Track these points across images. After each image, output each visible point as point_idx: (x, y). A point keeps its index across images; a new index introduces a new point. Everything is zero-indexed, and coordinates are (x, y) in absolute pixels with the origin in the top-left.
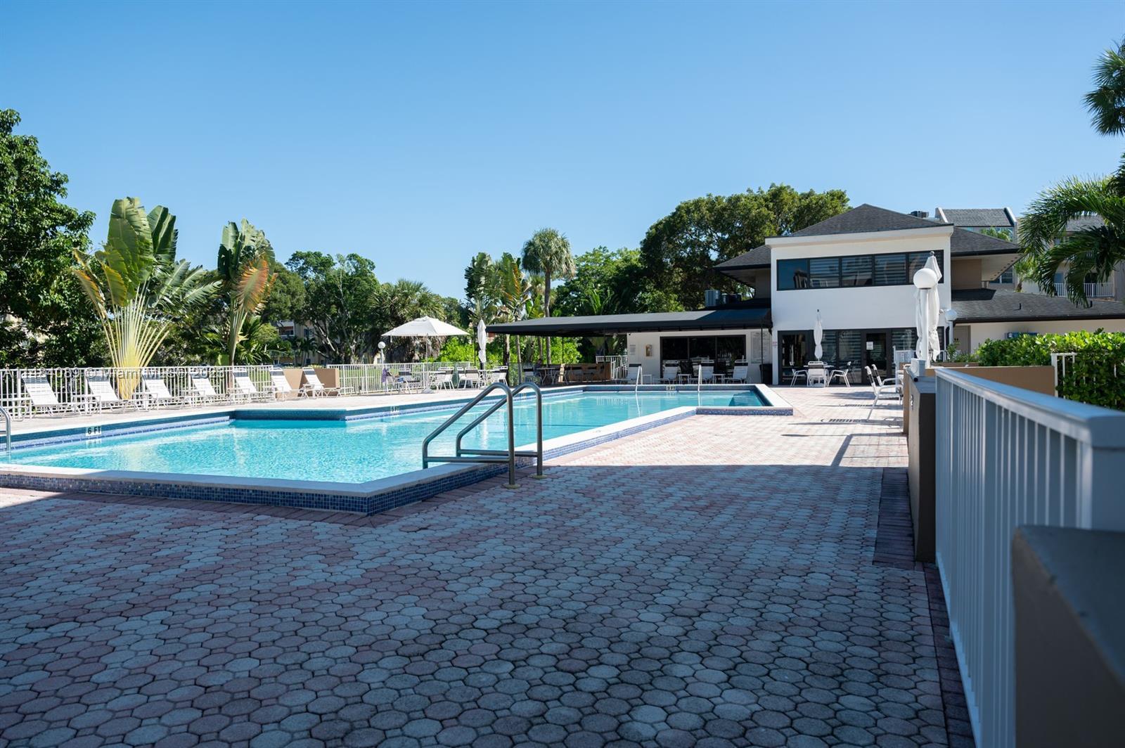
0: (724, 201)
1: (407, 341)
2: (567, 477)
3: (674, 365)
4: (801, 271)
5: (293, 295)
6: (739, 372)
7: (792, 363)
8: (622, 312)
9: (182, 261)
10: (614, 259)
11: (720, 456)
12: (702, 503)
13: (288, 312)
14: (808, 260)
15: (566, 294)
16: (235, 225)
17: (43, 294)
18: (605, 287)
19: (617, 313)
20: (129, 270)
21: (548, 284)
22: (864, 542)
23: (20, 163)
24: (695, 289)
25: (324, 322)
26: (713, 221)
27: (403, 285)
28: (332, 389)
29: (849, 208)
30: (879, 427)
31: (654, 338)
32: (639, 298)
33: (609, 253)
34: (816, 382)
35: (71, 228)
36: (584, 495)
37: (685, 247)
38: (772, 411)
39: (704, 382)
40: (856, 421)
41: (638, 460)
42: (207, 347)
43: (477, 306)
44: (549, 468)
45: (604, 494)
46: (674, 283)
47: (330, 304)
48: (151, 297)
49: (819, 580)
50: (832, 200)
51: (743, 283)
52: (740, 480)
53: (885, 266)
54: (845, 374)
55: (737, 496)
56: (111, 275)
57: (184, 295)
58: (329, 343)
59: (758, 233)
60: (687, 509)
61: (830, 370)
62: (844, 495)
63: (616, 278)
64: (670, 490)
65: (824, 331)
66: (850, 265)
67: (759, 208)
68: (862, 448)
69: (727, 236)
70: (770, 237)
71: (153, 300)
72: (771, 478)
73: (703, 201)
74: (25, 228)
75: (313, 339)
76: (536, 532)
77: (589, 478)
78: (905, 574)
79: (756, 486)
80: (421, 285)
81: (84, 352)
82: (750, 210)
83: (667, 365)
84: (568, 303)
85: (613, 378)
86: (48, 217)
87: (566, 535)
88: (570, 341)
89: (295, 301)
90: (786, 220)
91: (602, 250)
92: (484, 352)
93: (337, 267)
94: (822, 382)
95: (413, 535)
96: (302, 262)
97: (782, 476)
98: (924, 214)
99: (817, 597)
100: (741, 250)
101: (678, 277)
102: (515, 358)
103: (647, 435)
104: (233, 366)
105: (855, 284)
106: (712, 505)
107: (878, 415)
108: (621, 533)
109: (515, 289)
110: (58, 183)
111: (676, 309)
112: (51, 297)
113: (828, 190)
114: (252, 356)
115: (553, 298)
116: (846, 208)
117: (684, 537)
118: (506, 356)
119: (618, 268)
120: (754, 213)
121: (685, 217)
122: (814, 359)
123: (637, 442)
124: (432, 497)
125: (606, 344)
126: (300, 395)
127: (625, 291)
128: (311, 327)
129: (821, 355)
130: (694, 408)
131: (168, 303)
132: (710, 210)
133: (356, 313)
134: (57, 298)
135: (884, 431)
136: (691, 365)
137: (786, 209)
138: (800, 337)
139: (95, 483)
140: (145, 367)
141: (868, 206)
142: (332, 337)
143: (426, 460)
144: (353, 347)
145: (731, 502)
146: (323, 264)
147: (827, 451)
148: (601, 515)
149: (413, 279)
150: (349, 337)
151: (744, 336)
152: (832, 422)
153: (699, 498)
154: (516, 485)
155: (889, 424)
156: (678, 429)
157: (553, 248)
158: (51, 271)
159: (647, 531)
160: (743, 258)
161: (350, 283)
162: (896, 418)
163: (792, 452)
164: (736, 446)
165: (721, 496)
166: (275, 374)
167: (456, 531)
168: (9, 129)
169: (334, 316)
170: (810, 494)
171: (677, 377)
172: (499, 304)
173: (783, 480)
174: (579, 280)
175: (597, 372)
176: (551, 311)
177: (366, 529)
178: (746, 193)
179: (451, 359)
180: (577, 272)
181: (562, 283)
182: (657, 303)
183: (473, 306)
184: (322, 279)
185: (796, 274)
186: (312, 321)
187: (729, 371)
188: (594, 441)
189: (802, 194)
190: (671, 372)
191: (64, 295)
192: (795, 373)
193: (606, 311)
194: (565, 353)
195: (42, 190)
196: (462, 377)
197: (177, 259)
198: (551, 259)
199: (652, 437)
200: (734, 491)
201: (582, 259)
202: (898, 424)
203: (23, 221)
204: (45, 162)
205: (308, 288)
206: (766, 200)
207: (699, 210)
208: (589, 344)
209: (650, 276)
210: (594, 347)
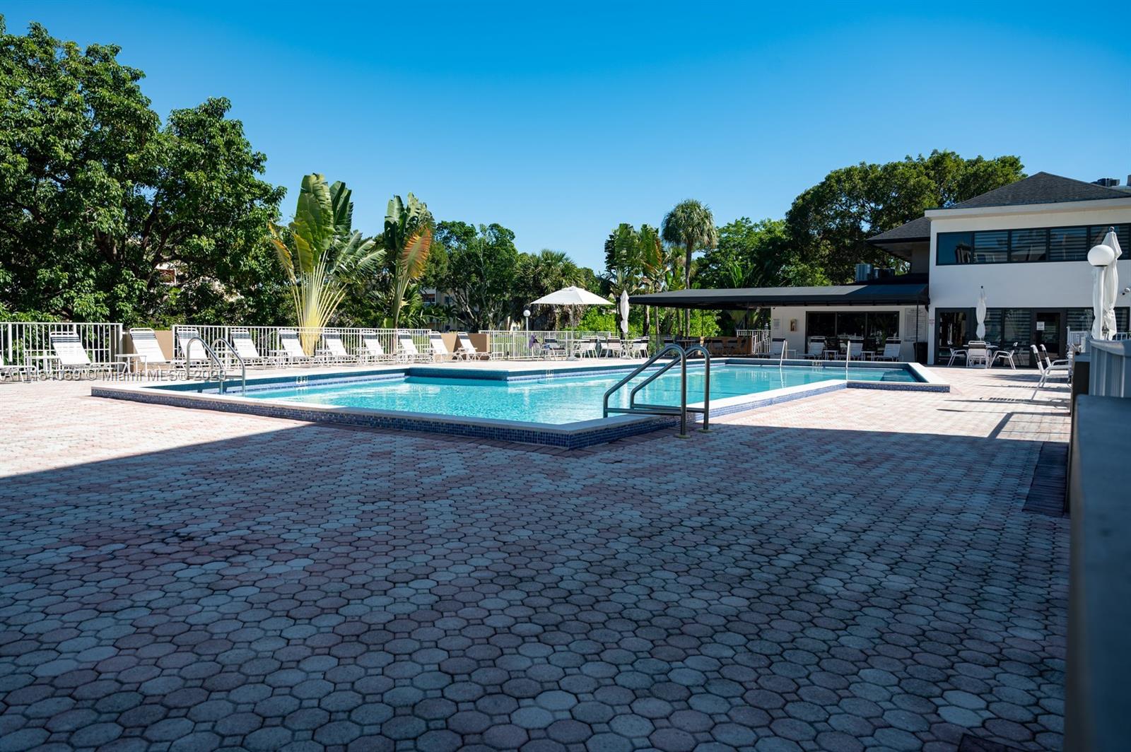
0: (879, 169)
1: (549, 309)
2: (730, 432)
3: (818, 341)
4: (963, 244)
5: (438, 263)
6: (891, 350)
7: (950, 342)
8: (764, 286)
9: (356, 231)
10: (757, 230)
11: (874, 424)
12: (859, 459)
13: (432, 280)
14: (973, 233)
15: (706, 266)
16: (399, 199)
17: (243, 260)
18: (746, 259)
19: (758, 286)
20: (315, 239)
21: (689, 256)
22: (1016, 496)
23: (229, 144)
24: (842, 262)
25: (465, 290)
26: (866, 191)
27: (547, 255)
28: (483, 354)
29: (1024, 176)
30: (1044, 407)
31: (799, 313)
32: (782, 271)
33: (752, 225)
34: (976, 363)
35: (266, 201)
36: (749, 446)
37: (834, 218)
38: (927, 387)
39: (852, 359)
40: (1019, 401)
41: (794, 423)
42: (371, 311)
43: (618, 277)
44: (712, 425)
45: (767, 447)
46: (821, 257)
47: (471, 273)
48: (330, 264)
49: (970, 518)
50: (1003, 167)
51: (896, 256)
52: (895, 444)
53: (1064, 240)
54: (1010, 356)
55: (893, 456)
56: (300, 244)
57: (357, 262)
58: (469, 311)
59: (916, 204)
60: (846, 462)
61: (993, 350)
62: (1000, 460)
63: (759, 251)
64: (828, 447)
65: (988, 309)
66: (1022, 238)
67: (918, 177)
68: (1023, 424)
69: (881, 207)
70: (930, 208)
71: (331, 267)
72: (927, 443)
73: (856, 169)
74: (231, 201)
75: (454, 307)
76: (713, 470)
77: (751, 434)
78: (1053, 519)
79: (911, 449)
80: (563, 255)
81: (274, 314)
82: (908, 179)
83: (813, 341)
84: (708, 276)
85: (753, 352)
86: (248, 192)
87: (740, 473)
88: (709, 314)
89: (439, 269)
90: (949, 189)
91: (744, 221)
92: (626, 322)
93: (480, 236)
94: (984, 363)
95: (612, 466)
96: (446, 231)
97: (938, 442)
98: (1114, 182)
99: (968, 528)
100: (896, 221)
101: (826, 250)
102: (654, 329)
103: (800, 404)
104: (397, 329)
105: (1027, 259)
106: (869, 460)
107: (1042, 396)
108: (788, 475)
109: (656, 260)
110: (258, 161)
111: (822, 283)
112: (248, 263)
113: (999, 156)
114: (410, 321)
115: (693, 269)
116: (1020, 175)
117: (846, 482)
118: (646, 327)
119: (761, 239)
120: (912, 182)
121: (836, 187)
122: (975, 338)
123: (791, 408)
124: (617, 440)
125: (746, 318)
126: (455, 358)
127: (767, 263)
128: (452, 295)
129: (984, 334)
130: (845, 382)
131: (344, 270)
132: (863, 179)
133: (495, 282)
134: (254, 263)
135: (1049, 411)
136: (837, 342)
137: (949, 177)
138: (961, 315)
139: (342, 416)
140: (324, 328)
141: (1045, 174)
142: (472, 304)
143: (606, 410)
144: (491, 315)
145: (887, 460)
146: (466, 233)
147: (984, 425)
148: (768, 462)
150: (487, 305)
151: (897, 313)
152: (992, 400)
153: (856, 455)
154: (687, 436)
155: (1056, 404)
156: (829, 399)
157: (695, 219)
158: (250, 240)
159: (812, 475)
160: (900, 230)
161: (491, 252)
162: (1063, 400)
163: (949, 424)
164: (890, 416)
165: (877, 455)
166: (433, 337)
167: (646, 464)
168: (222, 115)
169: (474, 284)
170: (965, 458)
171: (823, 353)
172: (640, 276)
173: (938, 446)
174: (720, 252)
175: (738, 346)
176: (691, 283)
177: (571, 459)
178: (904, 161)
179: (591, 329)
180: (717, 244)
181: (702, 255)
182: (802, 276)
183: (614, 277)
184: (464, 248)
185: (959, 247)
186: (454, 289)
187: (879, 349)
188: (750, 405)
189: (968, 161)
190: (817, 347)
191: (259, 261)
192: (953, 353)
193: (747, 284)
194: (704, 326)
195: (245, 168)
196: (604, 346)
197: (352, 230)
198: (693, 230)
199: (805, 405)
200: (889, 451)
201: (722, 231)
202: (1065, 405)
203: (230, 196)
204: (248, 143)
205: (451, 256)
206: (927, 168)
207: (851, 179)
208: (729, 317)
209: (795, 249)
210: (734, 321)
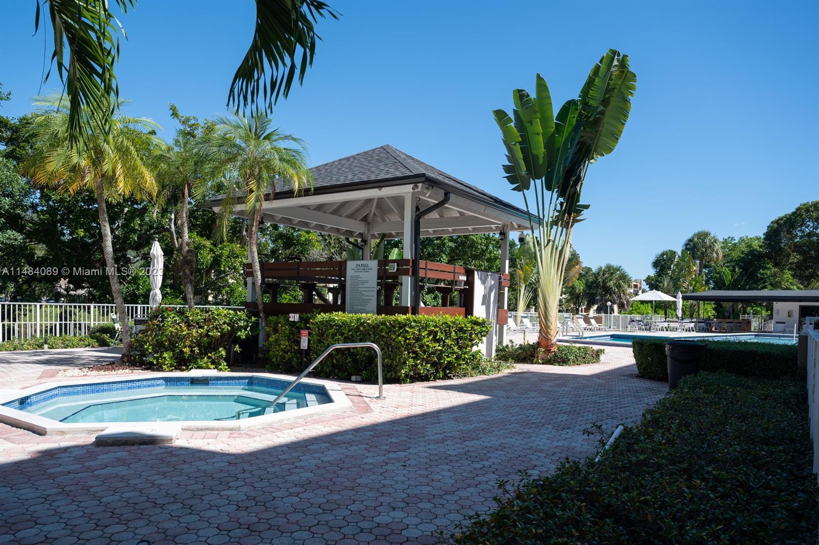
10: (739, 245)
18: (734, 266)
21: (700, 270)
27: (609, 268)
31: (793, 307)
32: (760, 274)
33: (736, 241)
37: (802, 238)
46: (791, 263)
63: (742, 260)
80: (620, 268)
85: (752, 329)
88: (709, 304)
91: (730, 239)
101: (795, 259)
109: (690, 272)
119: (743, 252)
121: (804, 215)
127: (749, 268)
149: (615, 264)
157: (708, 243)
175: (743, 325)
193: (734, 286)
194: (706, 312)
198: (705, 250)
208: (721, 306)
209: (770, 258)
210: (724, 308)
